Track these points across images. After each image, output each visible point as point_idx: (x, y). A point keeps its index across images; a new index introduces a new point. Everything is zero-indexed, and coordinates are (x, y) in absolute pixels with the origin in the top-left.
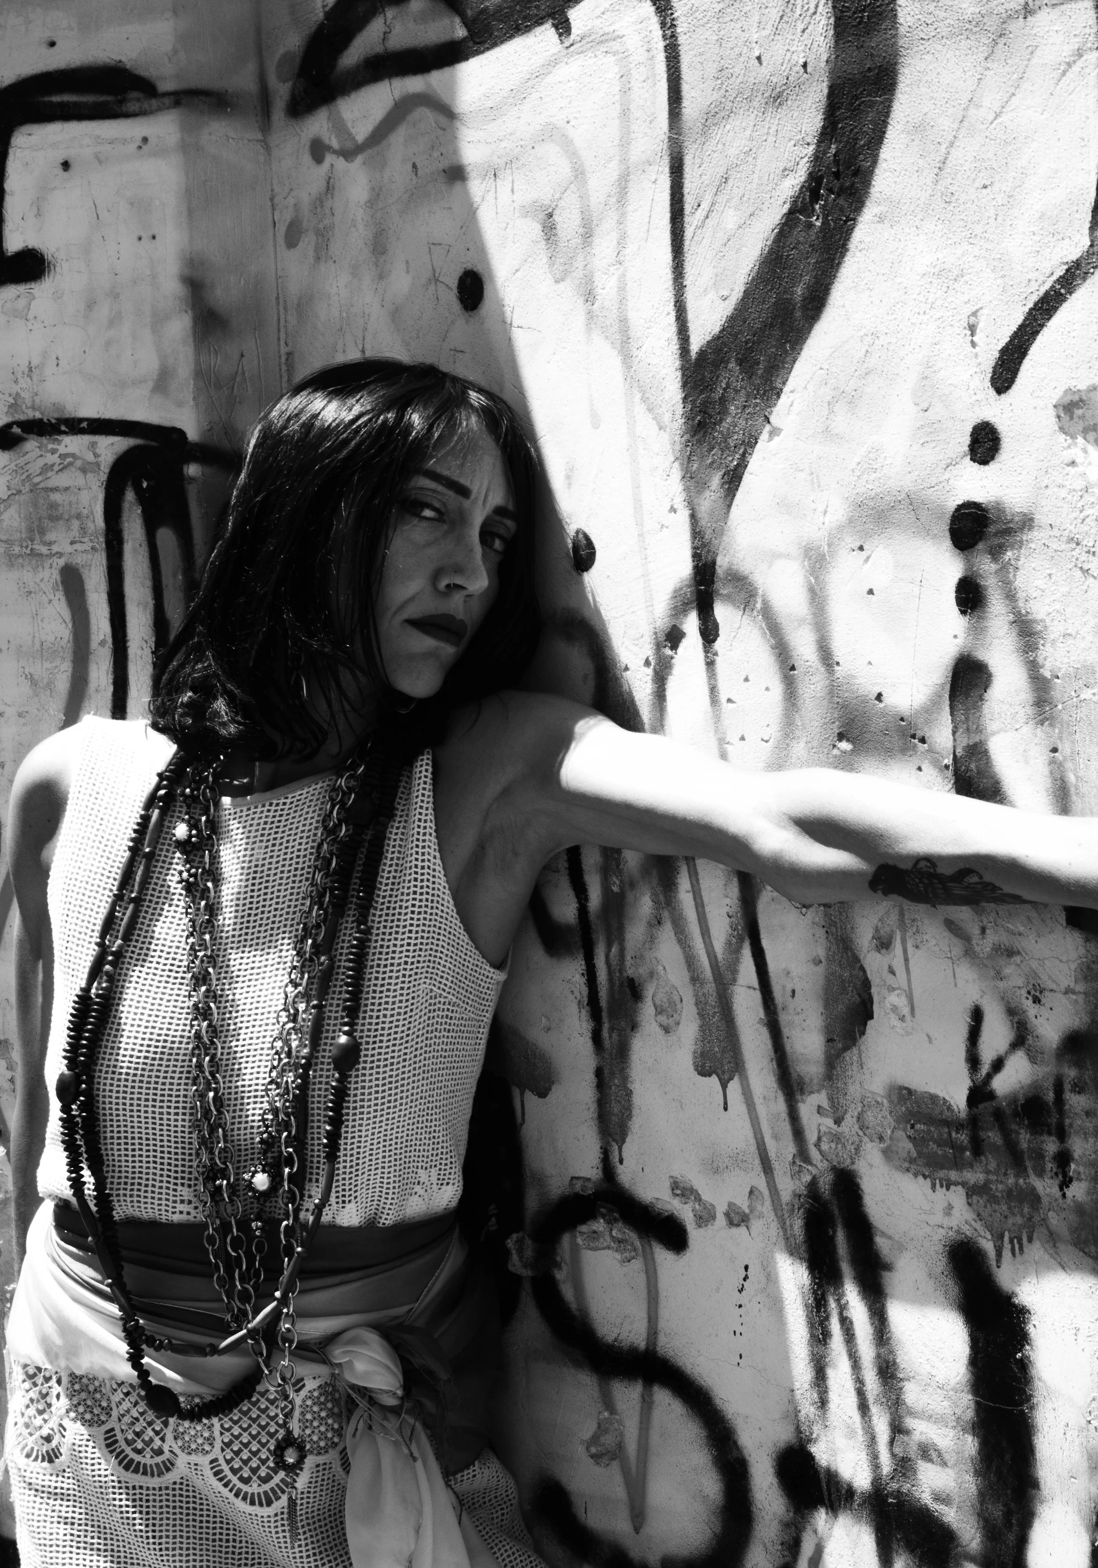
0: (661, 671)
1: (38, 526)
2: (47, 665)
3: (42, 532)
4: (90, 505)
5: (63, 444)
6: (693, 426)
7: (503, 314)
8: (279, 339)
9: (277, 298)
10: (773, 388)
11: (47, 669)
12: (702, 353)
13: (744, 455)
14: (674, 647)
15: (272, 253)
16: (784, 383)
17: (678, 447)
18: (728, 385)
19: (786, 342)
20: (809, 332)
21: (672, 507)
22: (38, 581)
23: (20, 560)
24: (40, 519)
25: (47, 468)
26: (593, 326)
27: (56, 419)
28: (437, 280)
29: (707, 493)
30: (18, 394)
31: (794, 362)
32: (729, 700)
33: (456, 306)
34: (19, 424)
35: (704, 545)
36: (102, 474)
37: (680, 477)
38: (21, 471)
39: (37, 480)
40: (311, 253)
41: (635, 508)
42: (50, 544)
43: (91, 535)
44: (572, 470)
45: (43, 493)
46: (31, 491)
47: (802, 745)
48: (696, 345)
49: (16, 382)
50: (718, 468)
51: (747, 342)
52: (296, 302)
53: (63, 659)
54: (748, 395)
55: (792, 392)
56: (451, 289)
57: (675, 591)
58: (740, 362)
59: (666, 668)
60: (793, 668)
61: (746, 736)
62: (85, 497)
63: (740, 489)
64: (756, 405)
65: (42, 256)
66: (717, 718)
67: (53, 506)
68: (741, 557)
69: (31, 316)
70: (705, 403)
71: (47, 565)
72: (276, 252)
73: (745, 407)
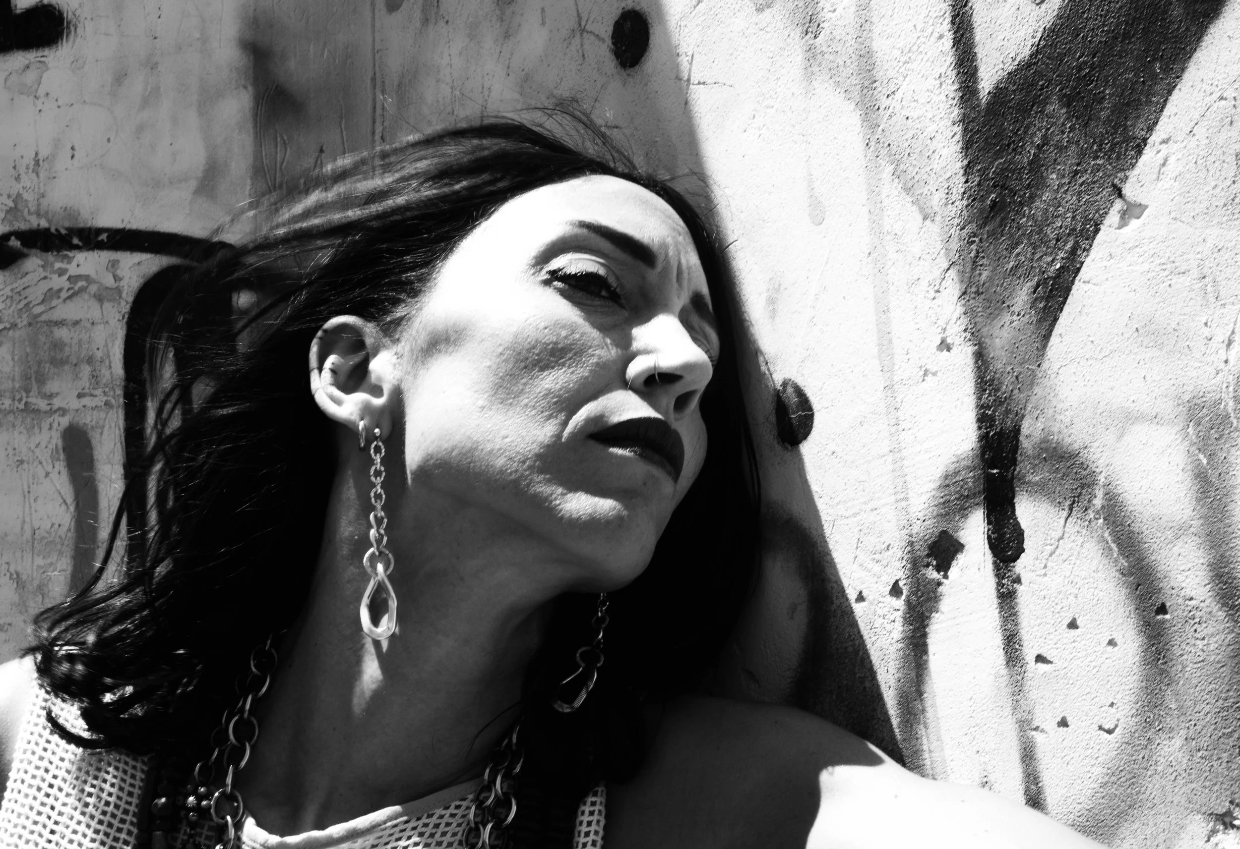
0: (920, 604)
1: (36, 372)
2: (39, 561)
3: (41, 380)
4: (106, 345)
5: (75, 263)
6: (981, 211)
7: (677, 67)
8: (373, 133)
9: (374, 79)
10: (1127, 140)
11: (39, 567)
12: (999, 93)
13: (1073, 252)
14: (944, 566)
15: (369, 20)
16: (1150, 129)
17: (955, 245)
18: (1045, 140)
19: (1154, 60)
20: (1199, 39)
21: (943, 342)
22: (33, 447)
23: (11, 418)
24: (39, 363)
25: (52, 294)
26: (815, 69)
27: (67, 229)
28: (583, 30)
29: (1007, 318)
30: (19, 195)
31: (1170, 92)
32: (1040, 659)
33: (610, 63)
34: (19, 235)
35: (999, 402)
36: (123, 303)
37: (957, 293)
38: (17, 298)
39: (38, 310)
40: (417, 14)
41: (880, 345)
42: (51, 396)
43: (106, 385)
44: (777, 290)
45: (45, 328)
46: (30, 324)
47: (1178, 742)
48: (987, 81)
49: (18, 178)
50: (1027, 276)
51: (1080, 68)
52: (396, 83)
53: (61, 553)
54: (1082, 154)
55: (1165, 142)
56: (603, 40)
57: (946, 477)
58: (1068, 101)
59: (929, 599)
60: (1162, 609)
61: (1069, 720)
62: (99, 335)
63: (1066, 308)
64: (1098, 168)
65: (61, 14)
66: (1018, 688)
67: (58, 345)
68: (1067, 421)
69: (41, 92)
70: (1002, 172)
71: (45, 425)
72: (373, 19)
73: (1076, 173)
